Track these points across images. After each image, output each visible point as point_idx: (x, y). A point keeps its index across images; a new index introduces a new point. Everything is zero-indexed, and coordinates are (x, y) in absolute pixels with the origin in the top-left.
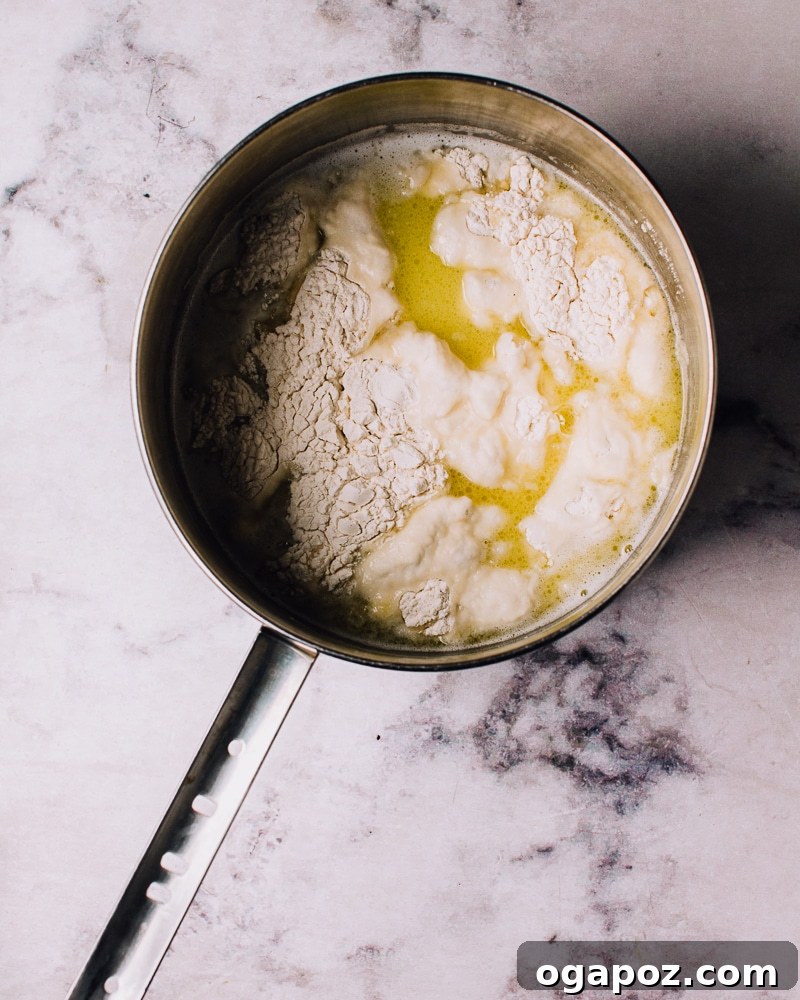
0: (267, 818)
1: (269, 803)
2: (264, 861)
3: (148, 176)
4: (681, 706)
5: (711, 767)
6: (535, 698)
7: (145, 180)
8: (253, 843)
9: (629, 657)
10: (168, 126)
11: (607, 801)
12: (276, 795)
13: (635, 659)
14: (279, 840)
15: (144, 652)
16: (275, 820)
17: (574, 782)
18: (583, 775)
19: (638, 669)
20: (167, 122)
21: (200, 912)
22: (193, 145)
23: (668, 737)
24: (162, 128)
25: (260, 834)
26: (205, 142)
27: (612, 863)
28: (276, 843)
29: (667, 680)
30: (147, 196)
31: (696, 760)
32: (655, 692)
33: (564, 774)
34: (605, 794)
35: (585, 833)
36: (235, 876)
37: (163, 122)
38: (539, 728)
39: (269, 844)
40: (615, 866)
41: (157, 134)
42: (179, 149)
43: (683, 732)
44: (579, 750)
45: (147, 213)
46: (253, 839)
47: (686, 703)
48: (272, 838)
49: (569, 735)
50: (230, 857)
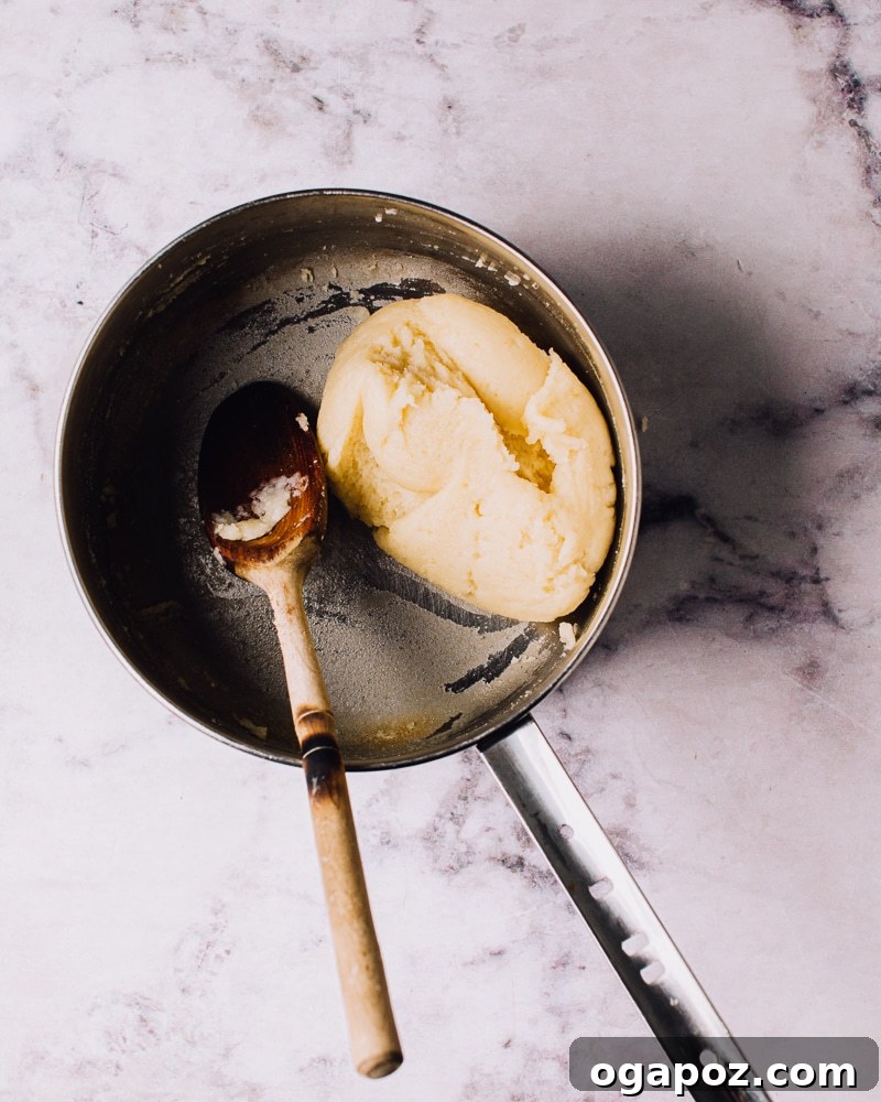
0: (215, 929)
1: (216, 914)
2: (212, 973)
3: (81, 283)
4: (630, 803)
5: (661, 863)
6: (484, 798)
7: (78, 287)
8: (201, 956)
9: (576, 755)
10: (102, 234)
11: (558, 902)
12: (223, 906)
13: (582, 757)
14: (228, 952)
15: (86, 764)
16: (222, 931)
17: (525, 882)
18: (533, 875)
19: (586, 766)
20: (100, 228)
21: (148, 1029)
22: (126, 252)
23: (618, 835)
24: (95, 235)
25: (207, 947)
26: (138, 248)
27: (564, 965)
28: (224, 955)
29: (615, 777)
30: (81, 303)
31: (645, 857)
32: (603, 789)
33: (515, 874)
34: (556, 894)
35: (536, 933)
36: (183, 990)
37: (95, 229)
38: (488, 830)
39: (218, 957)
40: (567, 967)
41: (90, 241)
42: (112, 256)
43: (632, 829)
44: (528, 850)
45: (81, 320)
46: (201, 952)
47: (635, 799)
48: (221, 951)
49: (518, 835)
50: (177, 970)
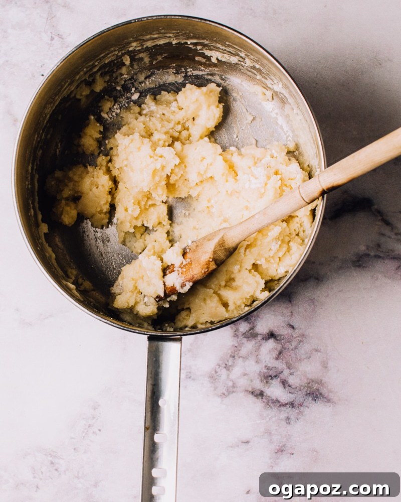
0: (94, 418)
1: (95, 409)
2: (91, 441)
3: (44, 65)
4: (325, 365)
5: (339, 400)
6: (244, 358)
7: (42, 66)
8: (85, 431)
9: (296, 337)
10: (56, 38)
11: (281, 416)
12: (99, 405)
13: (300, 339)
14: (100, 430)
15: (30, 324)
16: (97, 419)
17: (263, 405)
18: (268, 401)
19: (301, 344)
20: (55, 36)
21: (55, 468)
23: (316, 382)
24: (52, 39)
25: (89, 426)
27: (282, 451)
28: (98, 432)
29: (317, 351)
30: (42, 75)
31: (331, 396)
32: (310, 357)
33: (258, 400)
34: (280, 412)
35: (269, 433)
36: (75, 449)
37: (53, 36)
38: (245, 375)
39: (94, 433)
40: (284, 452)
41: (50, 42)
43: (325, 380)
44: (267, 387)
46: (85, 429)
47: (327, 364)
48: (96, 429)
49: (261, 379)
50: (72, 438)
